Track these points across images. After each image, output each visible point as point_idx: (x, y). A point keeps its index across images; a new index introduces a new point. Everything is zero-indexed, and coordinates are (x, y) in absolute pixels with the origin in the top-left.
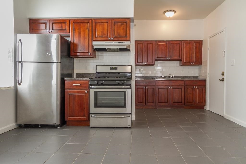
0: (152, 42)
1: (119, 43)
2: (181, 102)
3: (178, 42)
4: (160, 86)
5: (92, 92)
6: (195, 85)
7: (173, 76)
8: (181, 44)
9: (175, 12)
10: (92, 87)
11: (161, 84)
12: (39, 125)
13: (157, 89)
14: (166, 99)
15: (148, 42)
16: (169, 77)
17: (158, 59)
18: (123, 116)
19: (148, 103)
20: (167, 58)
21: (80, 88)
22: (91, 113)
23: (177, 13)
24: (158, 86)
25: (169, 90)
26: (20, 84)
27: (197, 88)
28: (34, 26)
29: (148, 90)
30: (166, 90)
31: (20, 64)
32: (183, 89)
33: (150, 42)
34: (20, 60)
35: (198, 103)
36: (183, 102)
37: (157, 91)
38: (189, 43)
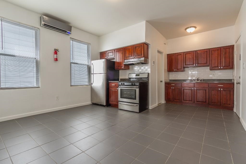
0: (181, 54)
2: (205, 101)
3: (206, 50)
4: (185, 87)
5: (119, 89)
6: (221, 87)
7: (202, 80)
8: (208, 52)
9: (195, 27)
10: (120, 86)
11: (186, 86)
12: (99, 104)
13: (182, 90)
14: (191, 98)
15: (177, 54)
17: (186, 66)
18: (135, 105)
19: (175, 99)
20: (195, 65)
21: (115, 87)
22: (120, 101)
24: (183, 87)
25: (193, 90)
26: (92, 84)
27: (223, 90)
28: (102, 55)
29: (175, 90)
30: (190, 91)
31: (92, 75)
32: (207, 91)
33: (179, 54)
34: (92, 73)
35: (224, 104)
36: (207, 101)
37: (182, 91)
38: (218, 50)
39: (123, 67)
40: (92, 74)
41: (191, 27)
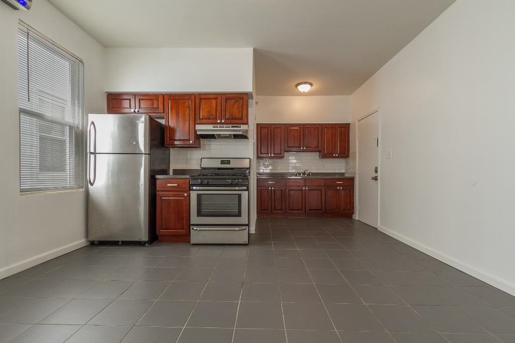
0: (280, 126)
1: (232, 127)
2: (320, 208)
3: (317, 126)
4: (291, 186)
5: (194, 195)
6: (340, 185)
7: (309, 173)
8: (320, 129)
9: (311, 85)
10: (194, 188)
11: (293, 184)
12: (119, 241)
13: (287, 190)
14: (300, 205)
15: (275, 126)
16: (304, 174)
17: (289, 149)
18: (237, 229)
19: (275, 210)
20: (302, 148)
21: (178, 189)
22: (193, 225)
23: (314, 87)
24: (289, 186)
25: (304, 191)
26: (92, 184)
27: (342, 189)
28: (114, 102)
29: (275, 192)
30: (300, 192)
31: (92, 156)
32: (323, 191)
33: (278, 126)
34: (92, 151)
35: (344, 210)
36: (323, 208)
37: (287, 193)
38: (332, 128)
39: (191, 142)
40: (91, 153)
41: (305, 83)
